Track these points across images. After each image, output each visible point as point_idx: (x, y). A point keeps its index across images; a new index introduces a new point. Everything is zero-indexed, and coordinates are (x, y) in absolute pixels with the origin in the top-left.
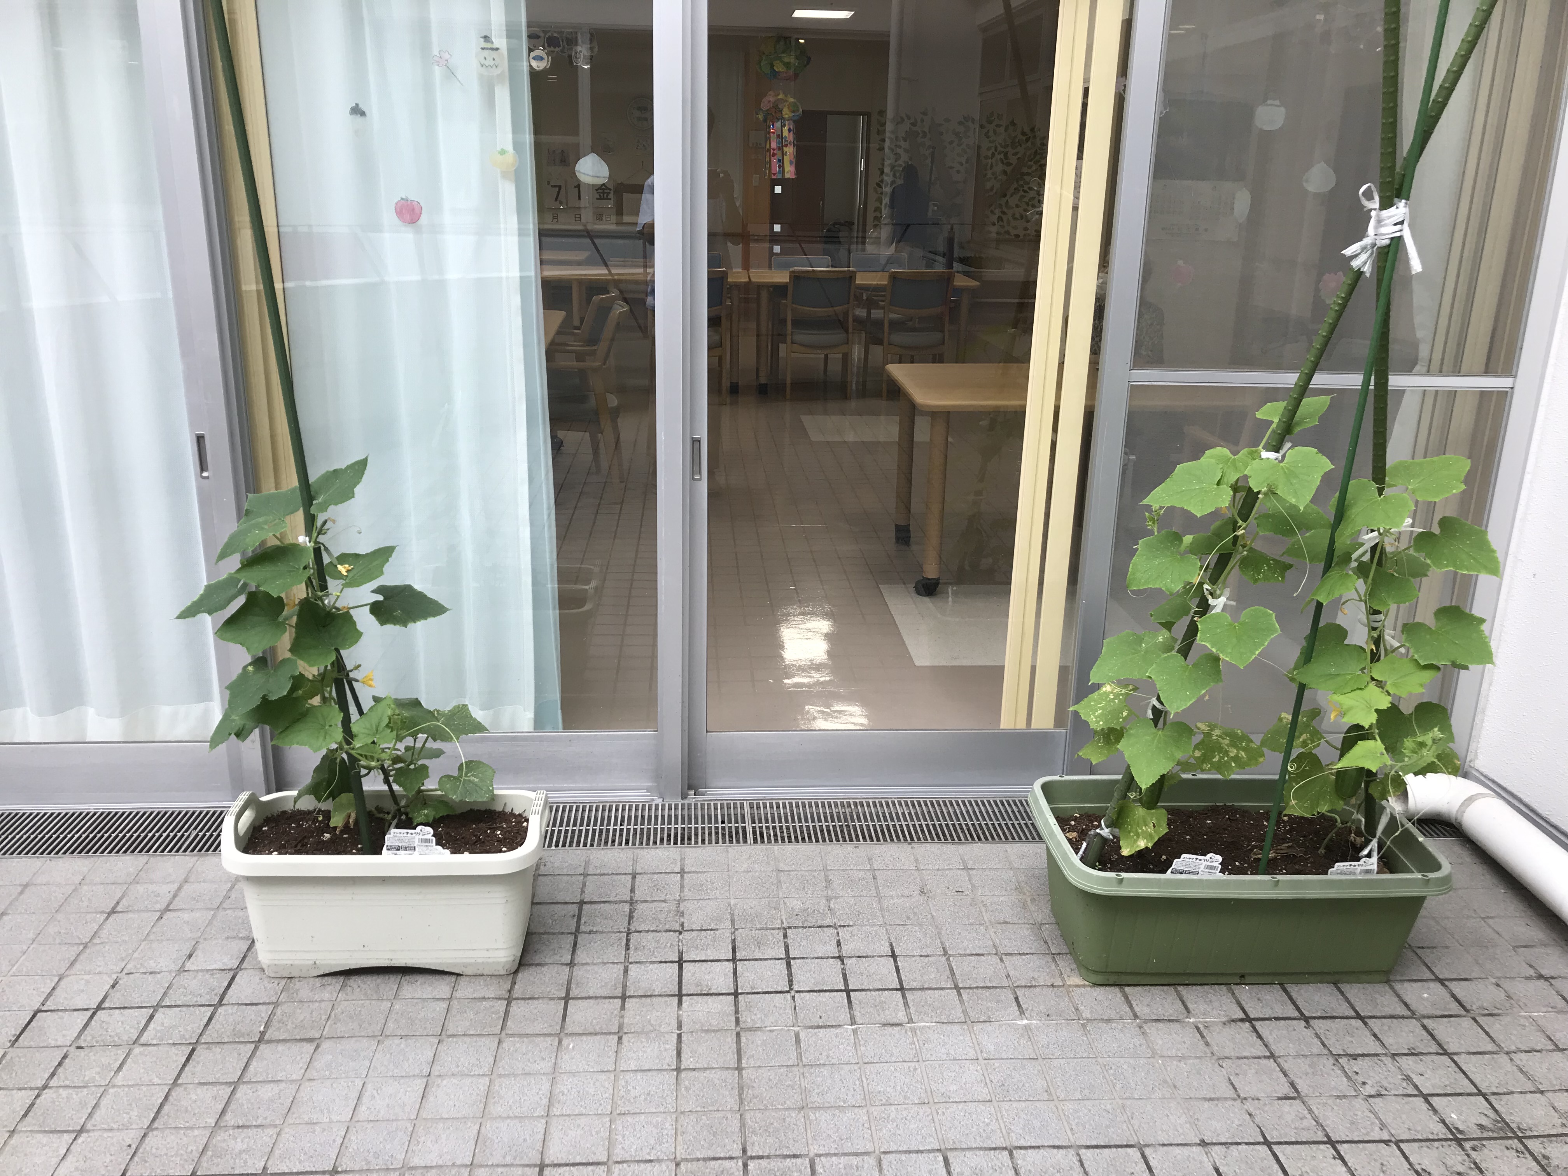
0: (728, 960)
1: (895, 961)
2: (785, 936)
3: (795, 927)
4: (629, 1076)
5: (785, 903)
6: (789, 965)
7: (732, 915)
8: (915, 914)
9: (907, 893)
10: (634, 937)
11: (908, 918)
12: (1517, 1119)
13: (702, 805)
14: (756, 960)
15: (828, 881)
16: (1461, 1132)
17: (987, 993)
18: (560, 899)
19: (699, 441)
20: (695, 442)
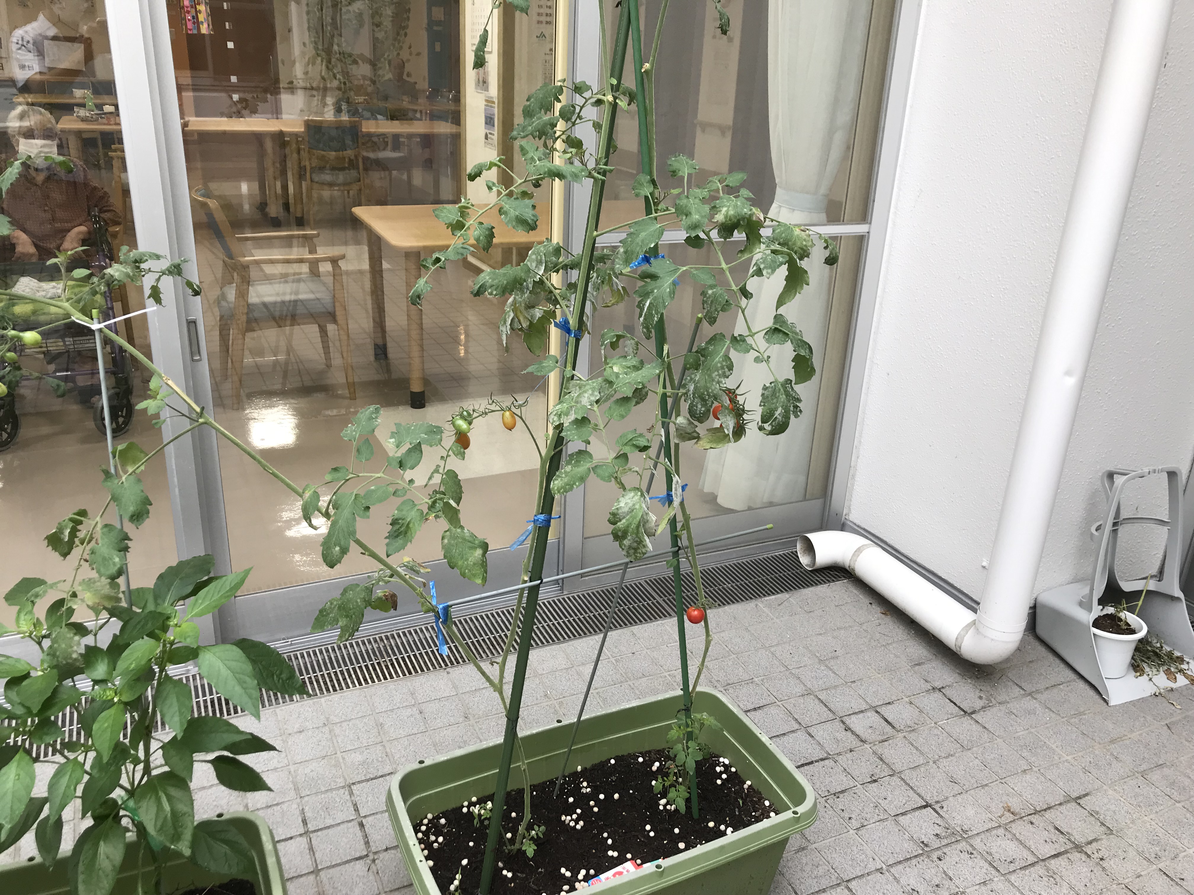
0: (301, 835)
2: (351, 794)
3: (359, 782)
5: (344, 759)
6: (361, 826)
7: (295, 783)
8: (465, 742)
12: (959, 822)
14: (328, 827)
15: (380, 726)
16: (926, 845)
19: (194, 322)
20: (192, 324)
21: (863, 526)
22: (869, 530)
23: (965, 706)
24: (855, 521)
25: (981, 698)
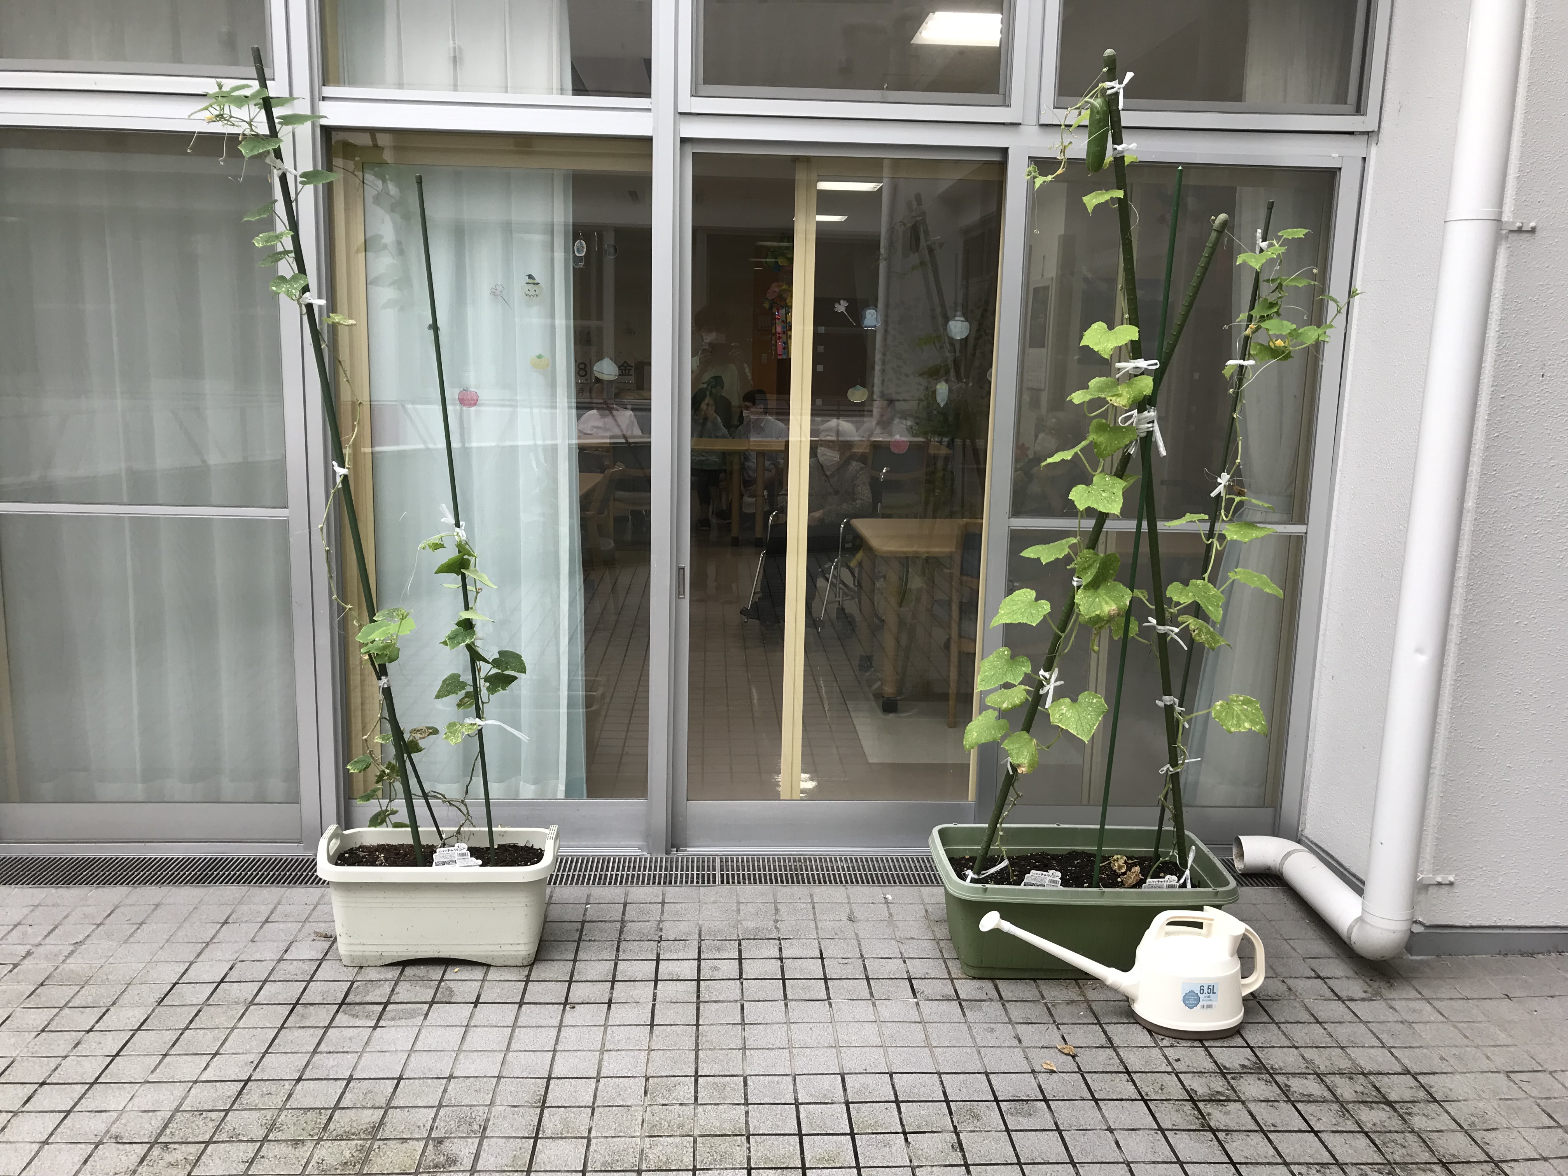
0: (694, 959)
1: (823, 962)
2: (740, 945)
3: (748, 939)
4: (614, 1028)
5: (742, 923)
6: (740, 964)
7: (700, 931)
8: (842, 931)
9: (837, 918)
10: (623, 945)
11: (836, 934)
12: (1271, 1063)
13: (682, 859)
14: (716, 959)
15: (777, 910)
16: (1227, 1069)
17: (890, 982)
18: (567, 918)
19: (683, 569)
20: (681, 570)
21: (1315, 841)
22: (1319, 844)
23: (1343, 994)
24: (1310, 837)
25: (1365, 992)
